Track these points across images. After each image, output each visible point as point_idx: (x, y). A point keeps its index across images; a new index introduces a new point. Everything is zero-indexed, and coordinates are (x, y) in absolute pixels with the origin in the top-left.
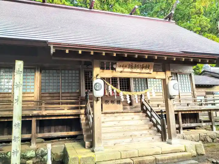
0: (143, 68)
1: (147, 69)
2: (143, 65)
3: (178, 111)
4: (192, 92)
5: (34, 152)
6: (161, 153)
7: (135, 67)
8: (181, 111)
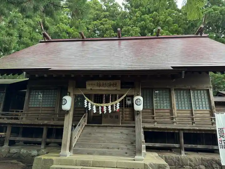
0: (110, 85)
1: (115, 87)
2: (110, 83)
3: (179, 130)
4: (210, 110)
5: (37, 152)
6: (116, 167)
7: (103, 85)
8: (182, 130)
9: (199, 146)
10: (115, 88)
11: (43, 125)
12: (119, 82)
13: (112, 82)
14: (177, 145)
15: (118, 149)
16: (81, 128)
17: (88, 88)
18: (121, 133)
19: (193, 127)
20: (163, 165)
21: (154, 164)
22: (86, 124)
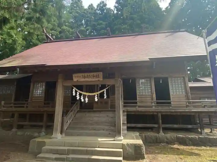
0: (94, 77)
2: (93, 75)
3: (157, 112)
4: (185, 94)
5: (38, 134)
6: (98, 147)
7: (88, 77)
8: (160, 112)
9: (176, 126)
10: (97, 79)
11: (43, 111)
12: (101, 74)
13: (95, 74)
14: (156, 126)
15: (104, 130)
16: (73, 113)
17: (75, 79)
18: (107, 116)
19: (170, 109)
20: (139, 144)
21: (131, 144)
22: (79, 110)
